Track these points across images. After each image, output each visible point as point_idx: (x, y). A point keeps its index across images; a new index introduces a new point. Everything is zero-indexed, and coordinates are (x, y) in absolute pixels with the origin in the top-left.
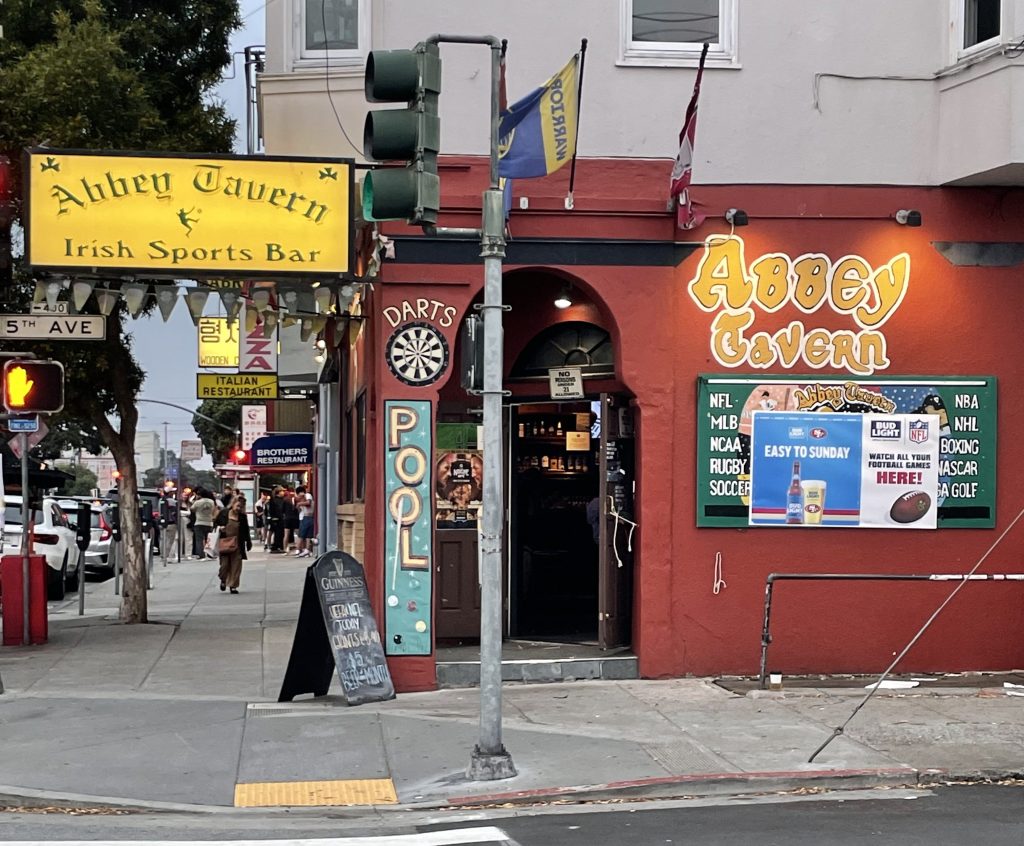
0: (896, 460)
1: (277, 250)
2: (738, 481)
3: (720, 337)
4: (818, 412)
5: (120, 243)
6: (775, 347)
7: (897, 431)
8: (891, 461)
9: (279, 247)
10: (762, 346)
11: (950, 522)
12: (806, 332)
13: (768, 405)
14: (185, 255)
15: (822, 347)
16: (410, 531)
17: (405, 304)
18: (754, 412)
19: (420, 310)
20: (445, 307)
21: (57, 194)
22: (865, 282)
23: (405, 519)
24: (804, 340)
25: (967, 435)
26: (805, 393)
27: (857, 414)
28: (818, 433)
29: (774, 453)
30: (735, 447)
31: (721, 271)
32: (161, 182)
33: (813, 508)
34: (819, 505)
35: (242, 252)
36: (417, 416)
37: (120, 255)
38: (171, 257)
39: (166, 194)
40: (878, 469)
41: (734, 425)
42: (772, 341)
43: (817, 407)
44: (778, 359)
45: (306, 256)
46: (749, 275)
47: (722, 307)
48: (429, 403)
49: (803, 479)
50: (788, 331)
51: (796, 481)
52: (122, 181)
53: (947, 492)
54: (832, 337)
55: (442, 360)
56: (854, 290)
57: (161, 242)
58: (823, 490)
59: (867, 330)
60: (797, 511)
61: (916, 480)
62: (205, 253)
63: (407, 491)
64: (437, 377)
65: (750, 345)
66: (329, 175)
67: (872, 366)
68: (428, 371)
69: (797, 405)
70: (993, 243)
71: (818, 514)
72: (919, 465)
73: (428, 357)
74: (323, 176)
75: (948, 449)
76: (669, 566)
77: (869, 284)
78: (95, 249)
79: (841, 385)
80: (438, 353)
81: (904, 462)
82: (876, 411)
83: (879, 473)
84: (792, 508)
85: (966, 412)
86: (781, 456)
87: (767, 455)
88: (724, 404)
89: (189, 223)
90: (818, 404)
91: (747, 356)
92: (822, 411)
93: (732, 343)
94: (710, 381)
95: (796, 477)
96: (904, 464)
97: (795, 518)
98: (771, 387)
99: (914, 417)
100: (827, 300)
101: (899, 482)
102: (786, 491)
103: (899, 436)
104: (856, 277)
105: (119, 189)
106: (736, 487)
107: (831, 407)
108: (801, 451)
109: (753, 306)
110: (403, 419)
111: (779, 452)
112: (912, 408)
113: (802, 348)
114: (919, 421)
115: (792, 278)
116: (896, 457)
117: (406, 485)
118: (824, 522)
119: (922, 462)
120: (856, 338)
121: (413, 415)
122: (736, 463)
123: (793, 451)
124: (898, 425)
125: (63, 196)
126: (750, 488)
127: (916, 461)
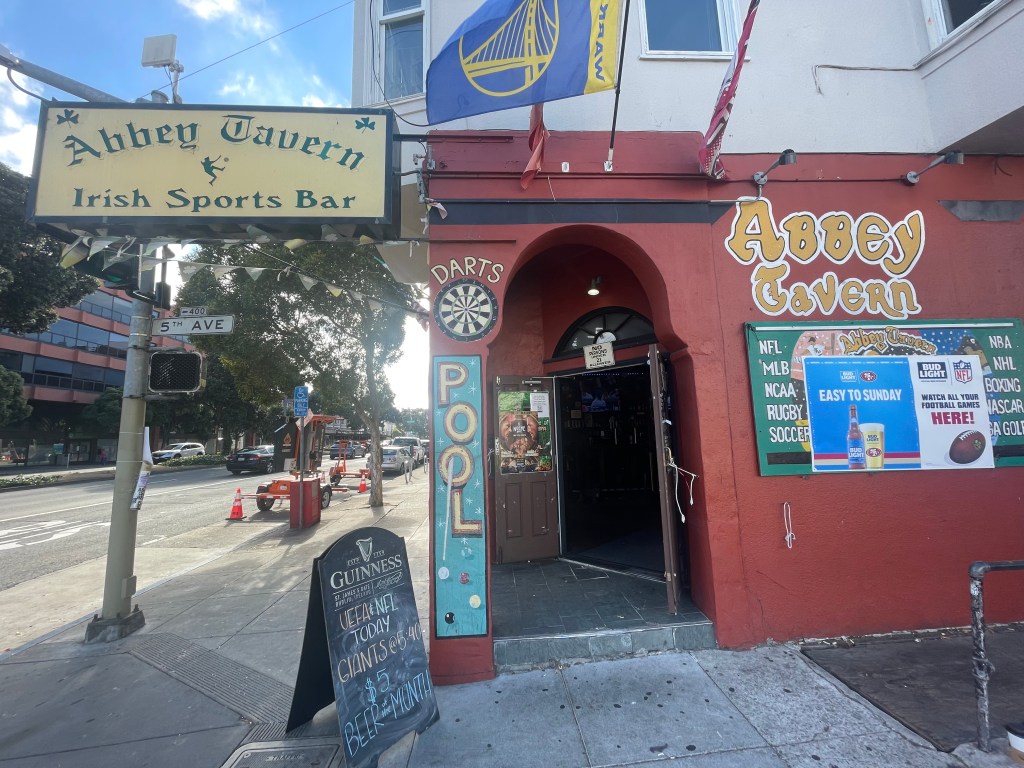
0: (947, 401)
1: (309, 197)
2: (796, 427)
3: (760, 288)
4: (865, 356)
5: (136, 192)
6: (813, 295)
7: (943, 372)
8: (944, 401)
9: (310, 193)
10: (800, 296)
11: (1006, 461)
12: (840, 281)
13: (816, 350)
14: (208, 203)
15: (856, 294)
16: (461, 492)
17: (453, 262)
18: (804, 357)
19: (468, 267)
20: (493, 264)
21: (72, 145)
22: (887, 235)
23: (456, 480)
24: (839, 289)
25: (1007, 374)
26: (850, 338)
27: (902, 356)
28: (868, 375)
29: (829, 398)
30: (790, 393)
31: (754, 228)
32: (187, 133)
33: (874, 452)
34: (879, 447)
35: (270, 199)
36: (467, 371)
37: (136, 204)
38: (192, 205)
39: (190, 144)
40: (931, 410)
41: (786, 371)
42: (809, 290)
43: (863, 351)
44: (818, 307)
45: (340, 203)
46: (779, 231)
47: (758, 261)
48: (478, 358)
49: (861, 422)
50: (823, 281)
51: (855, 425)
52: (145, 132)
53: (999, 431)
54: (865, 285)
55: (491, 315)
56: (879, 243)
57: (181, 190)
58: (882, 433)
59: (895, 278)
60: (858, 455)
61: (969, 420)
62: (229, 201)
63: (457, 450)
64: (486, 331)
65: (790, 294)
66: (366, 125)
67: (905, 311)
68: (478, 326)
69: (843, 350)
70: (993, 201)
71: (880, 458)
72: (969, 405)
73: (476, 312)
74: (359, 126)
75: (993, 388)
76: (736, 519)
77: (891, 237)
78: (107, 199)
79: (882, 329)
80: (487, 308)
81: (956, 402)
82: (919, 353)
83: (933, 414)
84: (853, 452)
85: (1002, 352)
86: (837, 400)
87: (822, 400)
88: (773, 350)
89: (214, 171)
90: (863, 348)
91: (788, 305)
92: (868, 354)
93: (773, 292)
94: (758, 329)
95: (854, 420)
96: (956, 405)
97: (858, 462)
98: (816, 333)
99: (957, 358)
100: (855, 253)
101: (954, 422)
102: (846, 435)
103: (946, 377)
104: (878, 231)
105: (141, 139)
106: (795, 433)
107: (876, 350)
108: (855, 395)
109: (787, 258)
110: (452, 375)
111: (834, 396)
112: (952, 349)
113: (838, 296)
114: (961, 362)
115: (820, 233)
116: (947, 397)
117: (457, 443)
118: (886, 466)
119: (971, 400)
120: (887, 286)
121: (462, 370)
122: (792, 409)
123: (847, 394)
124: (943, 365)
125: (78, 147)
126: (810, 434)
127: (966, 401)
